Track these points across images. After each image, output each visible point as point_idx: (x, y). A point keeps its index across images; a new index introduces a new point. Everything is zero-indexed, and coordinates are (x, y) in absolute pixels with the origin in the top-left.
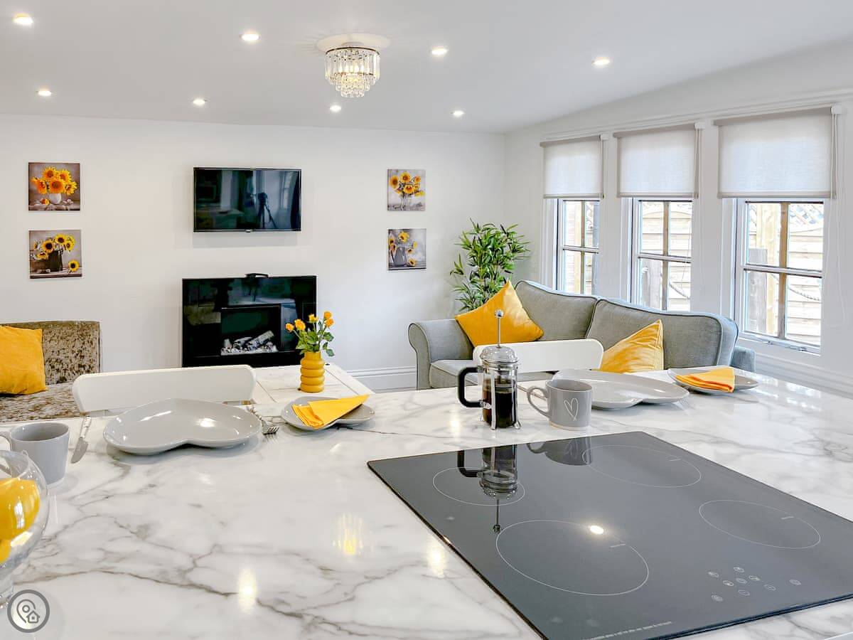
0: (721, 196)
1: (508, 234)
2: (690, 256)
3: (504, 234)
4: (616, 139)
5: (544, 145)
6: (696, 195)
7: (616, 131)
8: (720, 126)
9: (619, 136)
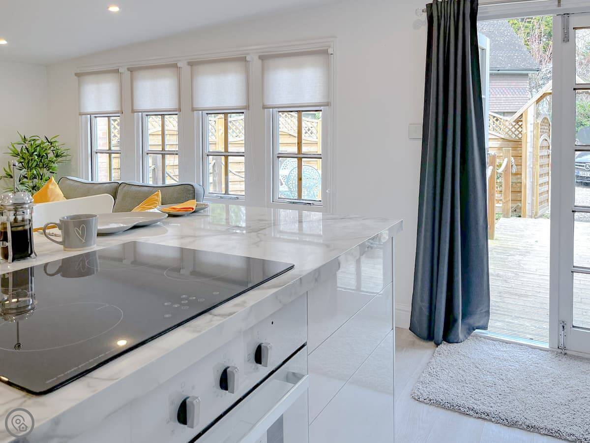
0: (193, 110)
1: (51, 143)
2: (177, 150)
3: (47, 143)
4: (130, 72)
5: (78, 75)
6: (180, 110)
7: (129, 67)
8: (191, 66)
9: (131, 70)
